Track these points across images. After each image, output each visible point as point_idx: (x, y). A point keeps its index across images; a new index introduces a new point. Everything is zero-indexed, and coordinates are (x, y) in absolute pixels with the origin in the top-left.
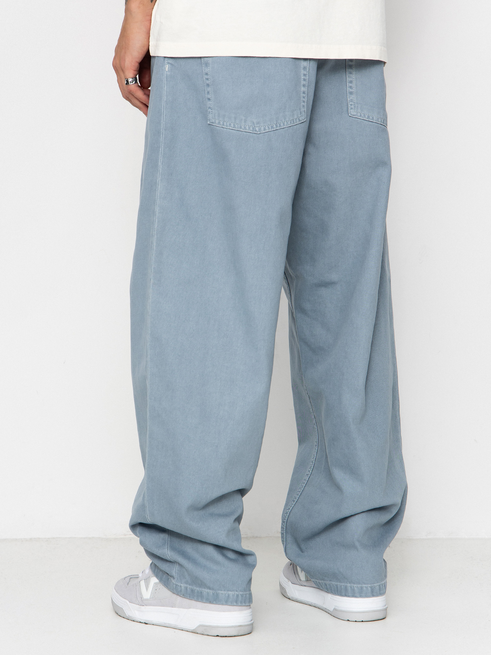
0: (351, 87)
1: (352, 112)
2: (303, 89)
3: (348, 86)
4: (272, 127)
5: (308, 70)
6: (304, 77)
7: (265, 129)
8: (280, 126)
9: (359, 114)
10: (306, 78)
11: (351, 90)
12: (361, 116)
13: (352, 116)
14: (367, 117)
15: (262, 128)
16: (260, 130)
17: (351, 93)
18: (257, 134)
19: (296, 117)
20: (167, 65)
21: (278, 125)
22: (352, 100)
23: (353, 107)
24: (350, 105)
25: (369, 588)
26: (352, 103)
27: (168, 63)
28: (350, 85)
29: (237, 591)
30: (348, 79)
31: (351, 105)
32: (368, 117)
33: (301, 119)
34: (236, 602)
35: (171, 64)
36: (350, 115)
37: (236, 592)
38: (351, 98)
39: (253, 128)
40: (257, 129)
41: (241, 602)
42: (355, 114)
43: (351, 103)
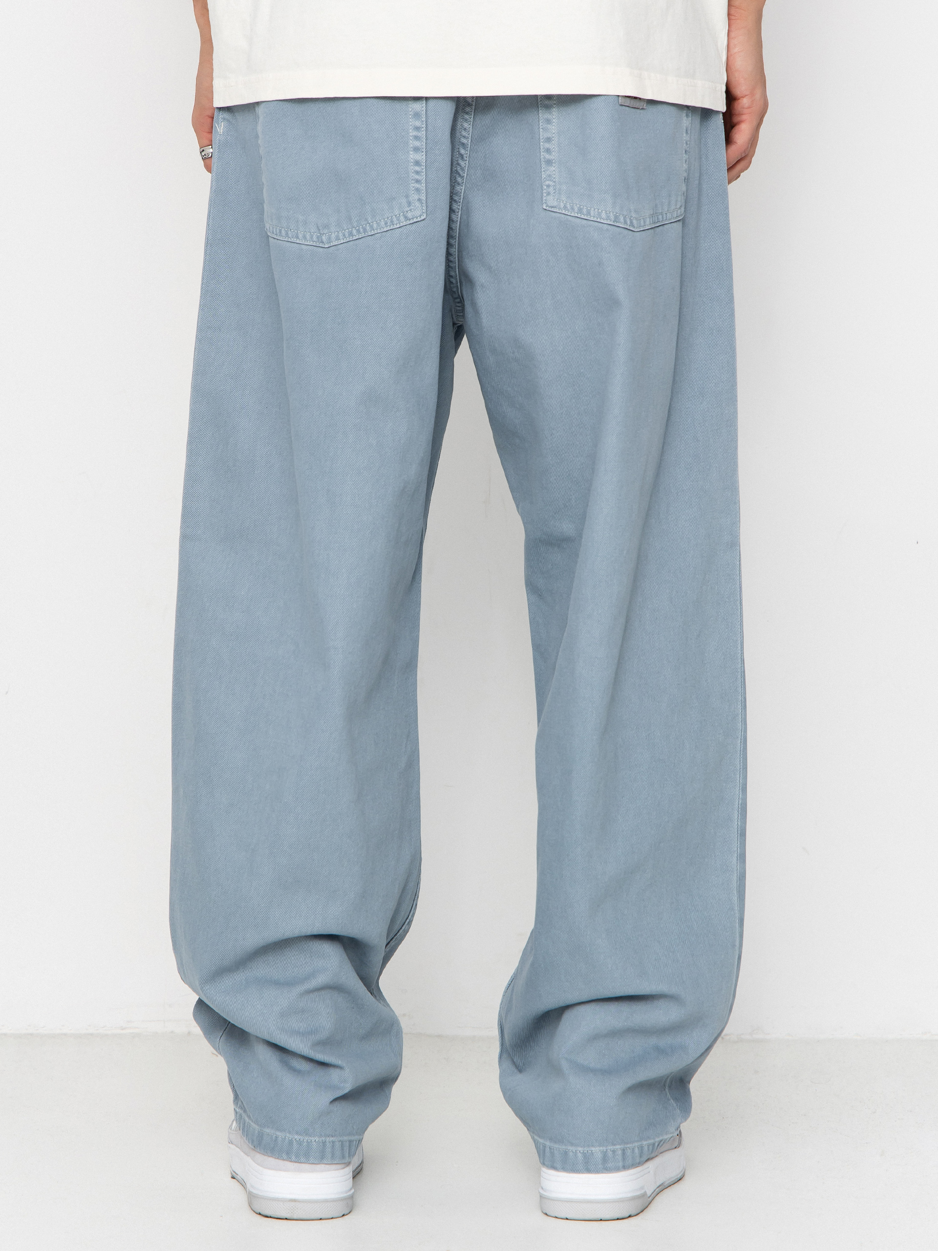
0: (548, 151)
1: (551, 201)
2: (413, 156)
3: (543, 149)
4: (351, 234)
5: (424, 119)
6: (415, 133)
7: (338, 238)
8: (365, 231)
9: (562, 205)
10: (419, 134)
11: (548, 156)
12: (565, 207)
13: (550, 209)
14: (576, 209)
15: (333, 236)
16: (329, 241)
17: (549, 162)
18: (324, 248)
19: (397, 212)
20: (223, 123)
21: (361, 230)
22: (550, 176)
23: (551, 189)
24: (545, 187)
25: (580, 1155)
26: (551, 183)
27: (224, 119)
28: (547, 145)
29: (290, 1132)
30: (543, 135)
31: (548, 186)
32: (580, 210)
33: (409, 215)
34: (288, 1154)
35: (228, 120)
36: (545, 207)
37: (288, 1135)
38: (548, 172)
39: (318, 237)
40: (324, 238)
41: (297, 1156)
42: (555, 204)
43: (547, 183)
